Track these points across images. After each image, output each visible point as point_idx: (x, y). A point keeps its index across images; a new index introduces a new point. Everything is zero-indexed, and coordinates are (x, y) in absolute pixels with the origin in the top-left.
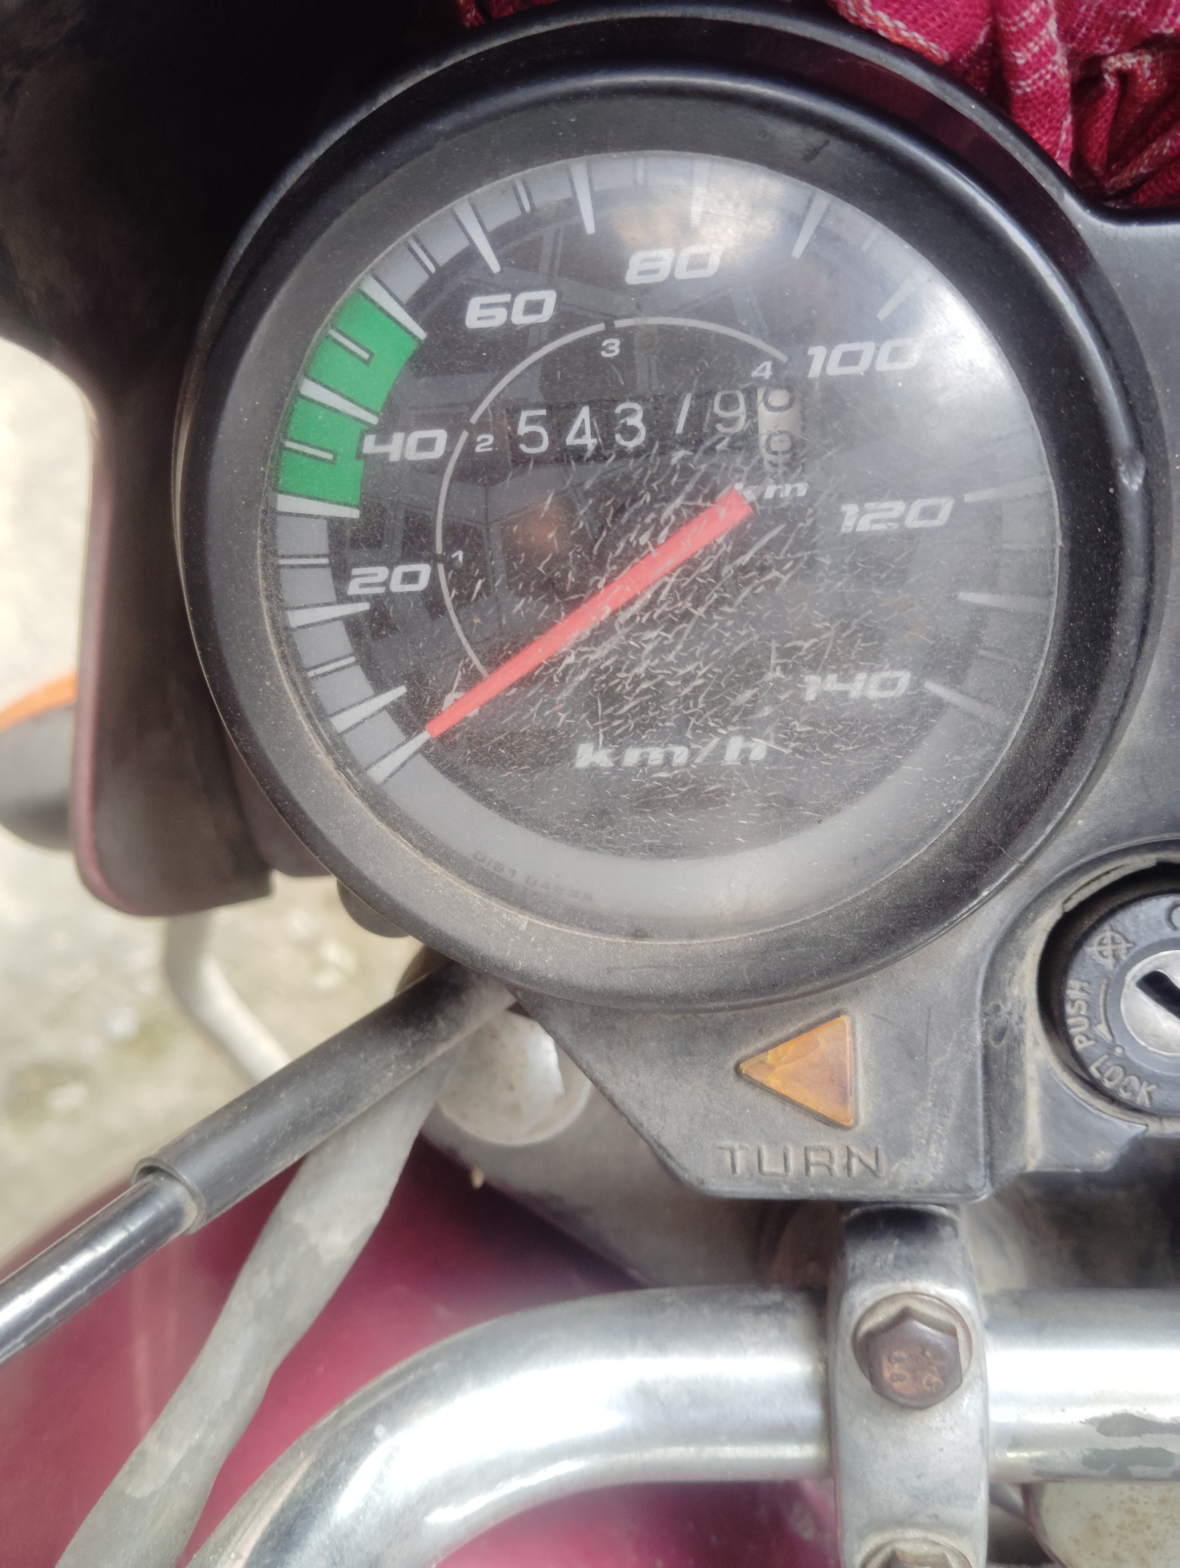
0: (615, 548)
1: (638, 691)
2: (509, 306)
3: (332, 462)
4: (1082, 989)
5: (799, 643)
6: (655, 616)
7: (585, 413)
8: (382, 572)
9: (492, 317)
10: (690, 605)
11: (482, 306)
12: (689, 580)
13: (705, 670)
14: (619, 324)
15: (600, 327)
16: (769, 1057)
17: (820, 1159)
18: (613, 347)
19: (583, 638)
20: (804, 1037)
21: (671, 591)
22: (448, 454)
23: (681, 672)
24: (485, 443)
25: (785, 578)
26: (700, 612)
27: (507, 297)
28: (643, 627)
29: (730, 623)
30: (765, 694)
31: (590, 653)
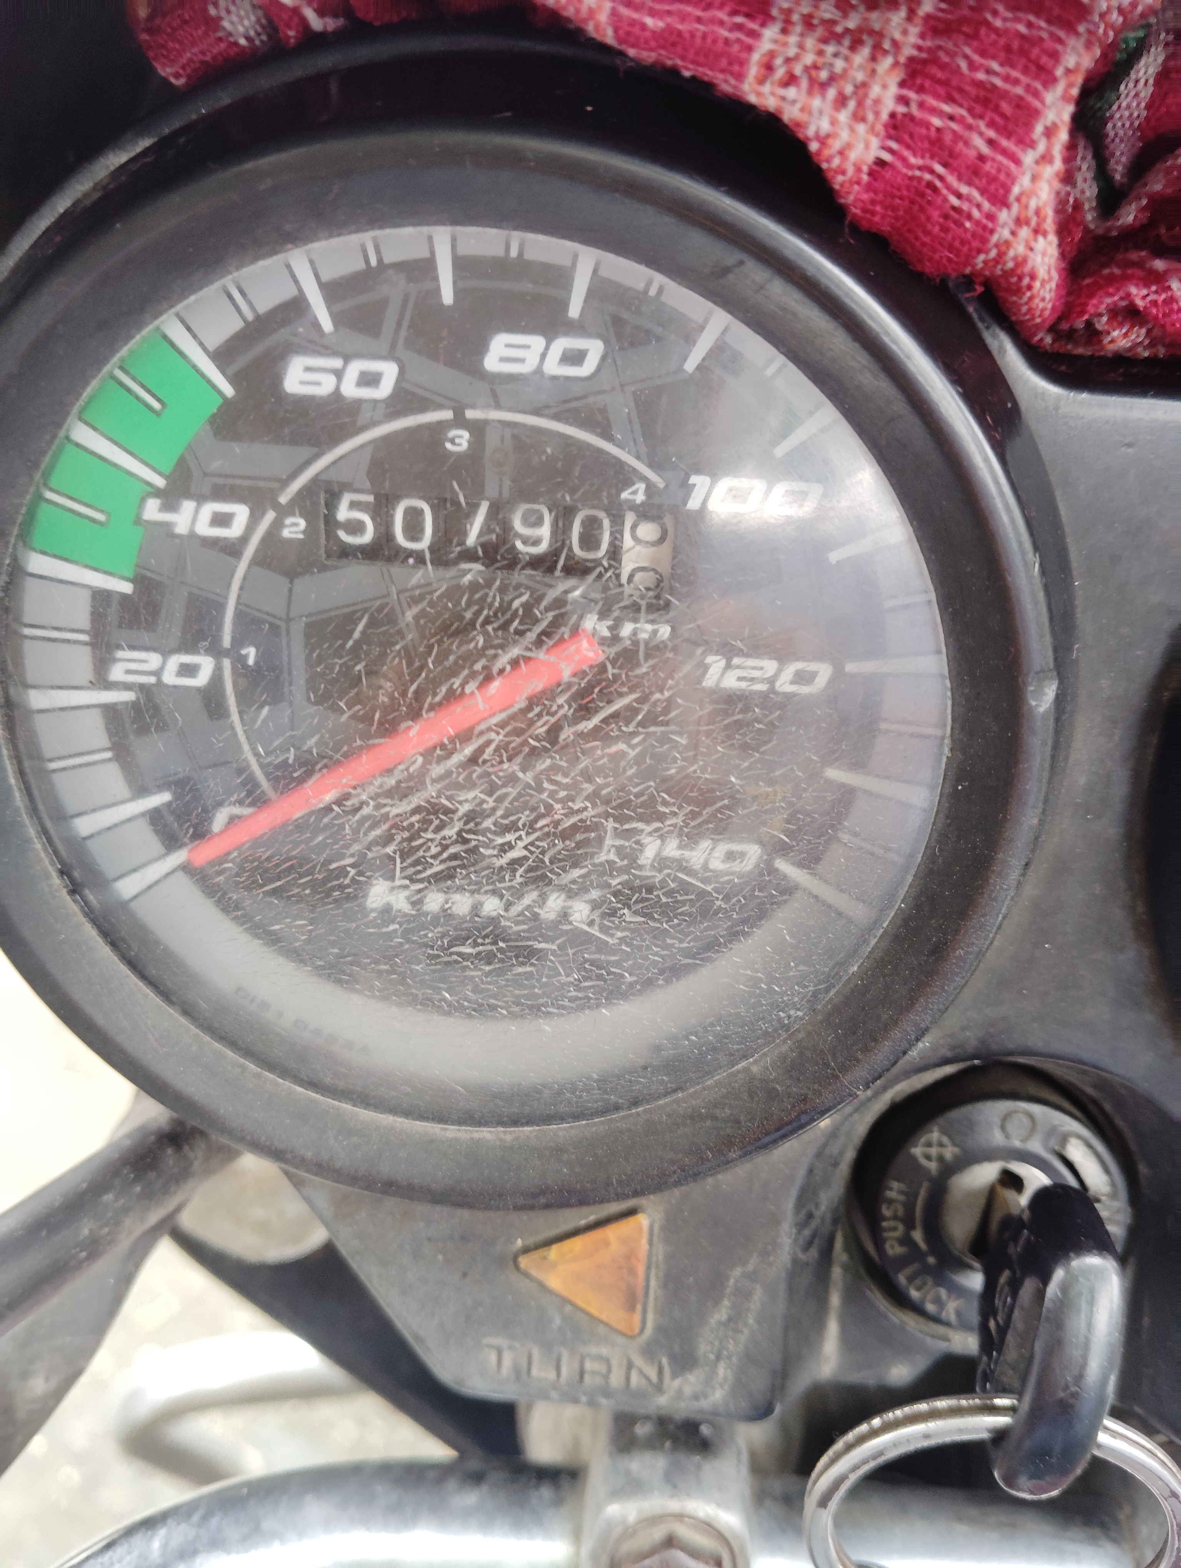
0: (435, 694)
1: (445, 855)
2: (339, 374)
3: (103, 524)
4: (901, 1192)
5: (640, 825)
8: (153, 660)
9: (318, 384)
10: (516, 768)
11: (307, 369)
12: (518, 740)
13: (527, 840)
14: (470, 414)
15: (447, 415)
16: (554, 1252)
17: (597, 1368)
18: (460, 440)
19: (387, 787)
20: (596, 1234)
21: (495, 751)
22: (248, 535)
23: (500, 841)
24: (295, 528)
25: (632, 753)
26: (528, 777)
27: (337, 363)
28: (460, 787)
29: (562, 794)
30: (593, 877)
31: (392, 806)
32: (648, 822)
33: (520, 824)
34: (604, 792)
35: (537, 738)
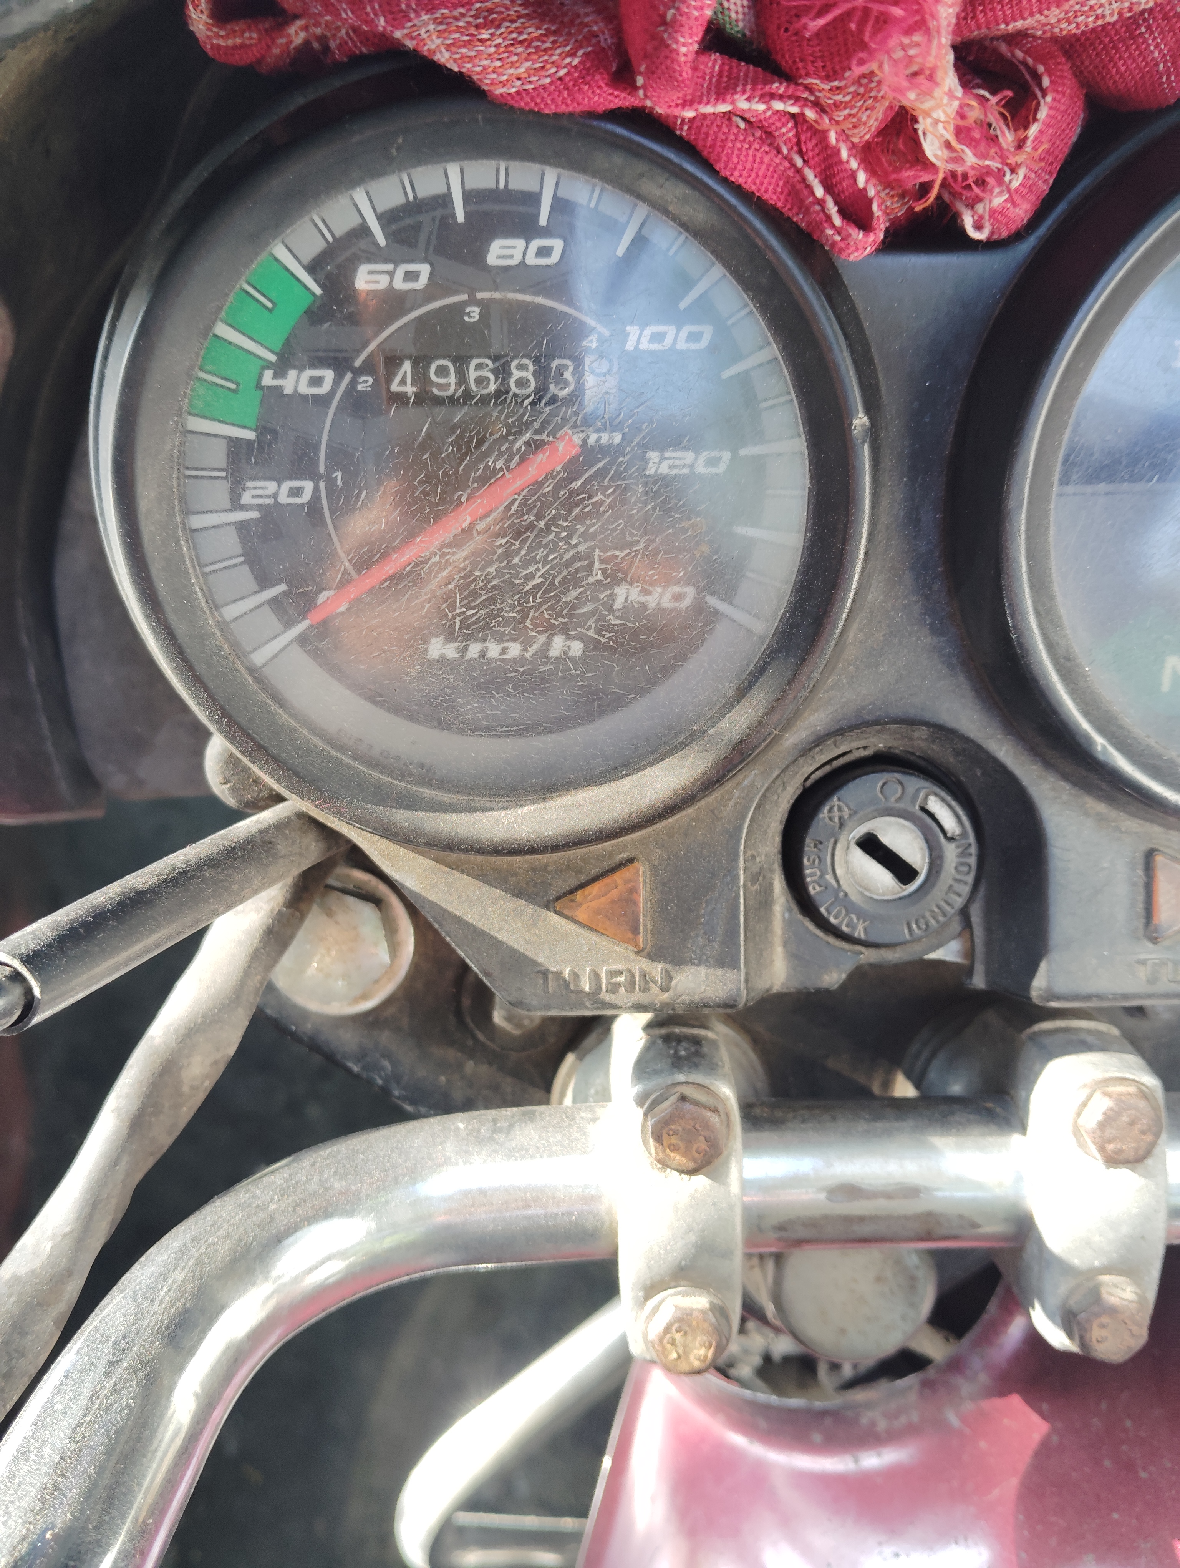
1: (489, 586)
2: (392, 274)
3: (234, 391)
4: (816, 847)
5: (617, 553)
6: (506, 526)
8: (272, 486)
9: (378, 282)
10: (533, 518)
11: (369, 273)
12: (533, 498)
13: (543, 571)
14: (480, 295)
15: (464, 297)
16: (578, 896)
17: (616, 979)
18: (474, 314)
19: (447, 541)
20: (606, 880)
22: (333, 392)
23: (525, 572)
24: (365, 383)
25: (608, 501)
26: (542, 524)
27: (389, 267)
28: (496, 535)
29: (564, 534)
30: (589, 593)
31: (454, 554)
32: (621, 549)
33: (538, 558)
34: (592, 530)
35: (544, 495)
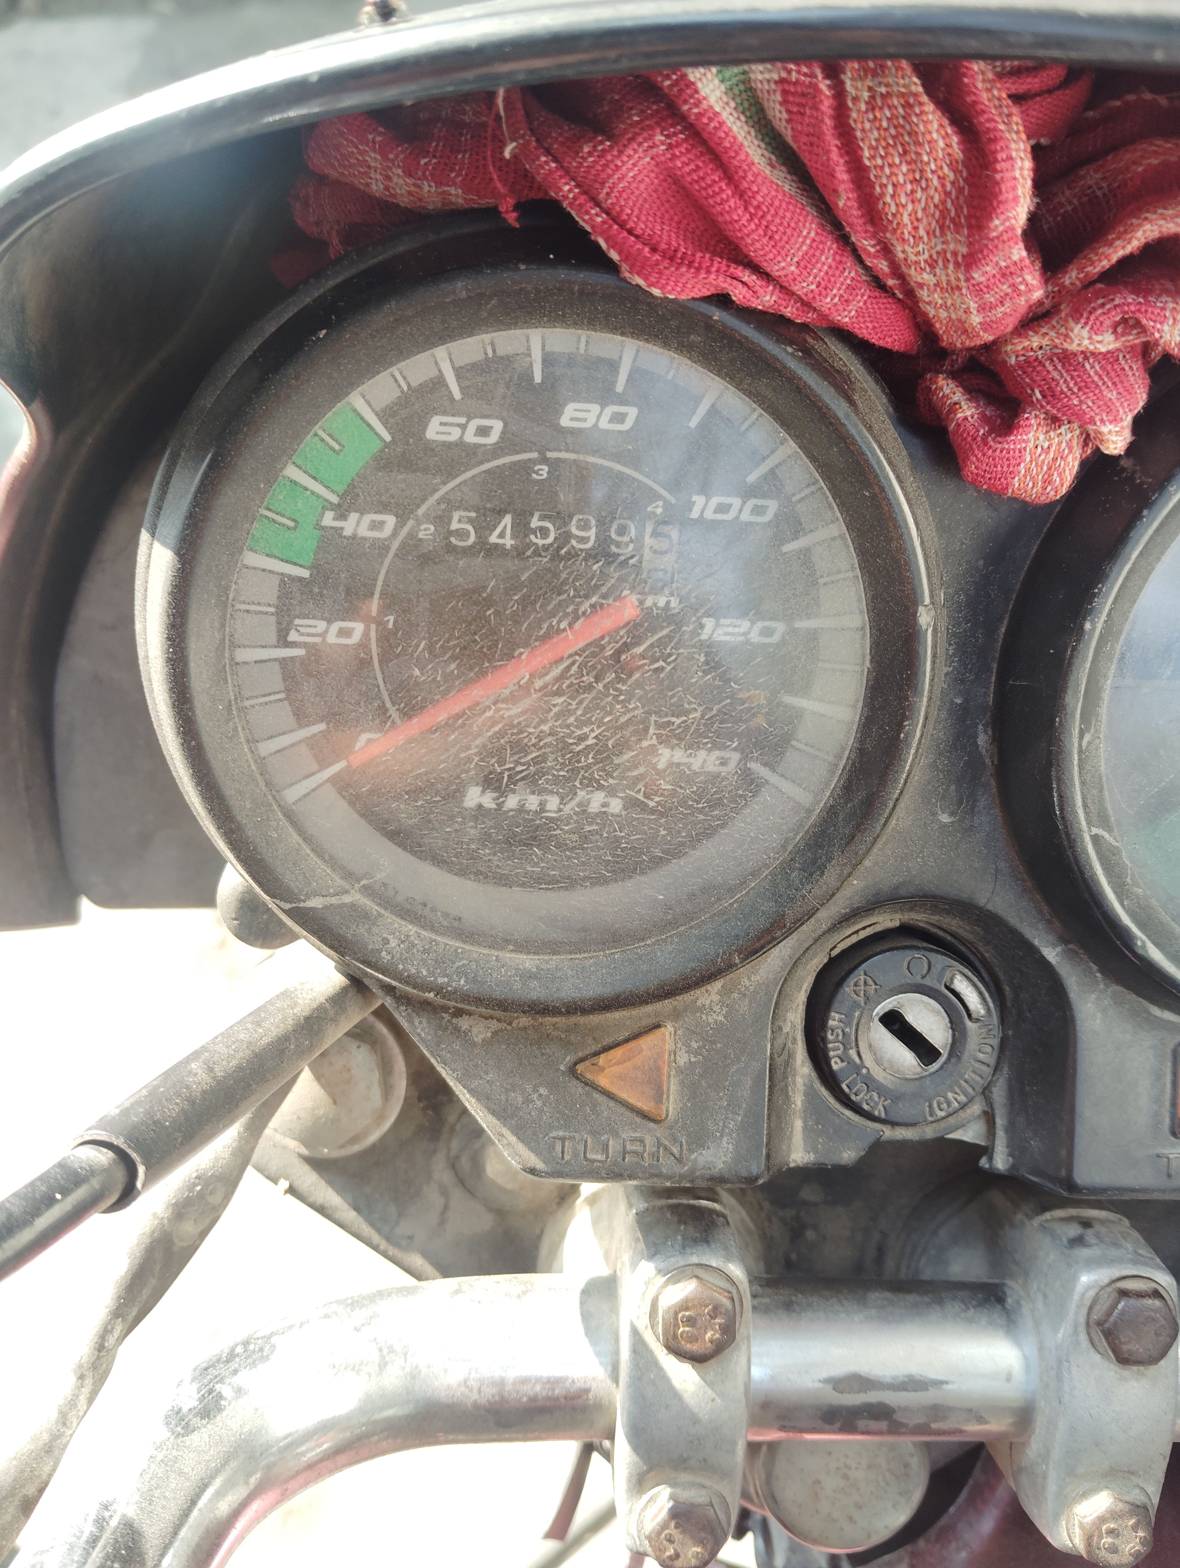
1: (541, 744)
2: (463, 427)
3: (295, 528)
4: (840, 1021)
5: (673, 719)
6: (564, 686)
7: (507, 520)
8: (321, 625)
9: (450, 434)
10: (592, 680)
11: (441, 424)
12: (595, 660)
13: (597, 732)
14: (549, 455)
15: (535, 455)
16: (602, 1060)
17: (634, 1148)
18: (544, 471)
19: (503, 696)
20: (631, 1045)
22: (394, 536)
23: (579, 732)
24: (426, 531)
25: (669, 668)
26: (600, 686)
27: (463, 420)
29: (622, 697)
30: (641, 756)
31: (507, 709)
32: (678, 716)
33: (593, 719)
34: (650, 695)
35: (606, 659)
